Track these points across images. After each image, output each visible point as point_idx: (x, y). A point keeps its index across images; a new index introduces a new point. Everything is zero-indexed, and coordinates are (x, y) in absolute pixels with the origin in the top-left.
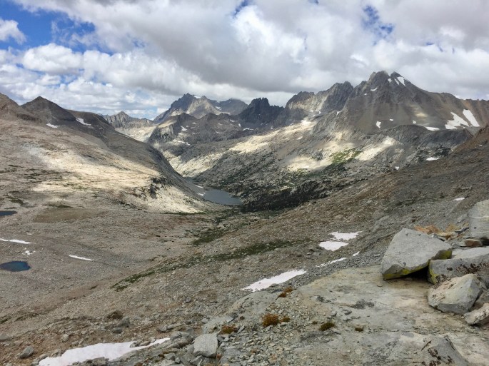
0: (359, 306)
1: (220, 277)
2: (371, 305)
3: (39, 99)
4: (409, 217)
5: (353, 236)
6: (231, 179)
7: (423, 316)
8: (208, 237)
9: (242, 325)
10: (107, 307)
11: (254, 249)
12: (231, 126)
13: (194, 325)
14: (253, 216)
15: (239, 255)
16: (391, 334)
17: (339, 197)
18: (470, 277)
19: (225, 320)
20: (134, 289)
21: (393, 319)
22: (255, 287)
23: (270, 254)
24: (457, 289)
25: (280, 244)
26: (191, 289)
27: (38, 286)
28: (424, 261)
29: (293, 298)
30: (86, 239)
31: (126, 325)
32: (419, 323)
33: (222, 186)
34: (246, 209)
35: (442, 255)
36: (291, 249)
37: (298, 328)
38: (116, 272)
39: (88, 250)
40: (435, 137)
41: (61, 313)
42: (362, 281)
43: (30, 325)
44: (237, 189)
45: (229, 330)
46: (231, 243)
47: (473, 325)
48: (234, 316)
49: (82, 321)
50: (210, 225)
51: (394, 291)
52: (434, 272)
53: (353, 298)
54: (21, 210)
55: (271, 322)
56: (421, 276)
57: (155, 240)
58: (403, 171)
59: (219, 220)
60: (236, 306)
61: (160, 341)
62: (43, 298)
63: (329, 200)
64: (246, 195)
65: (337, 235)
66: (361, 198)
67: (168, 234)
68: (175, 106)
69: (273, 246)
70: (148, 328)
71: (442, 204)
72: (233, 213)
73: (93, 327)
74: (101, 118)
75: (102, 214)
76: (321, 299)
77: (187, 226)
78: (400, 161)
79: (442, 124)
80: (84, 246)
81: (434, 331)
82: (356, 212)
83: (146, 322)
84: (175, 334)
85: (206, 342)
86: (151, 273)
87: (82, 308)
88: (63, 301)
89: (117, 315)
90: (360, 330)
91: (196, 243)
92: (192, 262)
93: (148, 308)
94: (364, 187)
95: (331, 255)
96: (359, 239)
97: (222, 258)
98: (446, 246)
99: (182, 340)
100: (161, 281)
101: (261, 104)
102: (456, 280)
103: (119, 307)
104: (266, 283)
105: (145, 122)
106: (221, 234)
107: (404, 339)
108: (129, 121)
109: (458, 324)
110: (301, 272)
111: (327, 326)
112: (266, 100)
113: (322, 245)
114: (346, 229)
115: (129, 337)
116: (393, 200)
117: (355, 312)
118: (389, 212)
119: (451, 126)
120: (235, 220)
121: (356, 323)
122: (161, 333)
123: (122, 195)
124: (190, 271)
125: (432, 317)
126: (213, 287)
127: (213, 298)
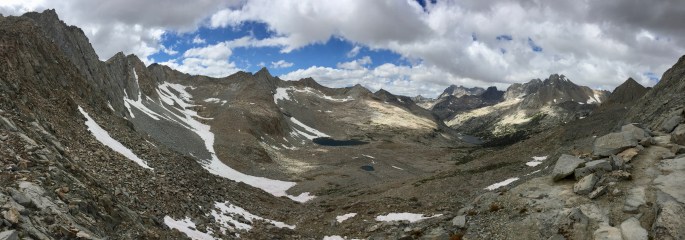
0: (541, 197)
1: (472, 182)
2: (547, 196)
3: (381, 90)
4: (572, 147)
5: (544, 158)
6: (477, 130)
7: (571, 199)
8: (464, 161)
9: (479, 211)
10: (410, 194)
11: (490, 167)
12: (476, 101)
13: (455, 209)
14: (489, 150)
15: (482, 170)
16: (556, 211)
17: (537, 138)
18: (591, 175)
19: (469, 208)
20: (424, 187)
21: (557, 202)
22: (491, 188)
23: (498, 170)
24: (585, 182)
25: (504, 164)
26: (454, 189)
27: (378, 179)
28: (572, 170)
29: (507, 195)
30: (400, 159)
31: (419, 205)
32: (568, 202)
33: (472, 133)
34: (486, 146)
35: (580, 166)
36: (511, 167)
37: (507, 212)
38: (414, 177)
39: (400, 164)
40: (583, 107)
41: (387, 194)
42: (542, 184)
43: (374, 198)
44: (481, 135)
45: (472, 214)
46: (477, 164)
47: (592, 199)
48: (475, 206)
49: (397, 200)
50: (465, 155)
51: (558, 187)
52: (577, 175)
53: (537, 194)
54: (372, 142)
55: (494, 209)
56: (571, 178)
57: (435, 162)
58: (568, 124)
59: (470, 152)
60: (476, 200)
61: (438, 215)
62: (379, 186)
63: (530, 140)
64: (485, 138)
65: (536, 158)
66: (548, 138)
67: (442, 159)
68: (446, 91)
69: (500, 165)
70: (431, 207)
71: (587, 139)
72: (478, 148)
73: (402, 204)
74: (409, 98)
75: (408, 147)
76: (521, 195)
77: (452, 154)
78: (567, 119)
79: (585, 101)
80: (399, 162)
81: (574, 205)
82: (546, 146)
83: (430, 204)
84: (445, 212)
85: (459, 221)
86: (433, 179)
87: (397, 193)
88: (389, 188)
89: (415, 199)
90: (539, 211)
91: (457, 164)
92: (455, 174)
93: (431, 197)
94: (549, 133)
95: (532, 169)
96: (548, 159)
97: (472, 172)
98: (583, 161)
99: (450, 216)
100: (438, 183)
101: (492, 90)
102: (586, 178)
103: (416, 195)
104: (497, 186)
105: (431, 101)
106: (472, 159)
107: (561, 212)
108: (422, 100)
109: (586, 199)
110: (516, 179)
111: (523, 211)
112: (495, 88)
113: (528, 164)
114: (540, 155)
115: (420, 212)
116: (564, 139)
117: (538, 201)
118: (562, 145)
119: (589, 102)
120: (479, 152)
121: (538, 207)
122: (438, 211)
123: (418, 137)
124: (454, 178)
125: (574, 198)
126: (468, 188)
127: (467, 193)
